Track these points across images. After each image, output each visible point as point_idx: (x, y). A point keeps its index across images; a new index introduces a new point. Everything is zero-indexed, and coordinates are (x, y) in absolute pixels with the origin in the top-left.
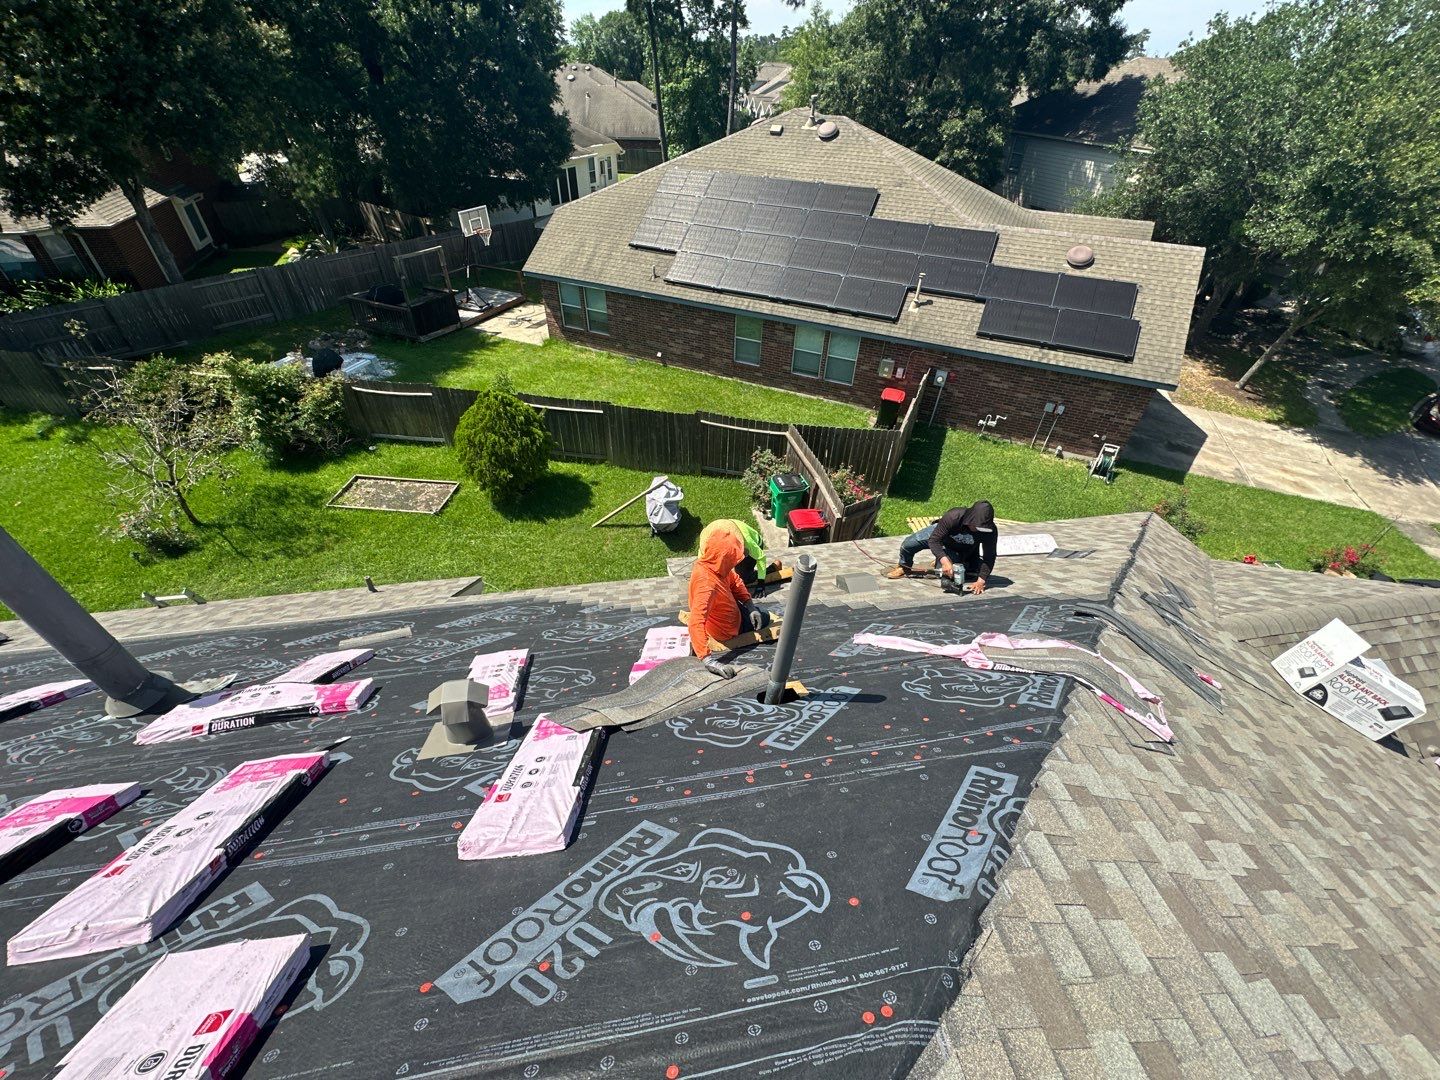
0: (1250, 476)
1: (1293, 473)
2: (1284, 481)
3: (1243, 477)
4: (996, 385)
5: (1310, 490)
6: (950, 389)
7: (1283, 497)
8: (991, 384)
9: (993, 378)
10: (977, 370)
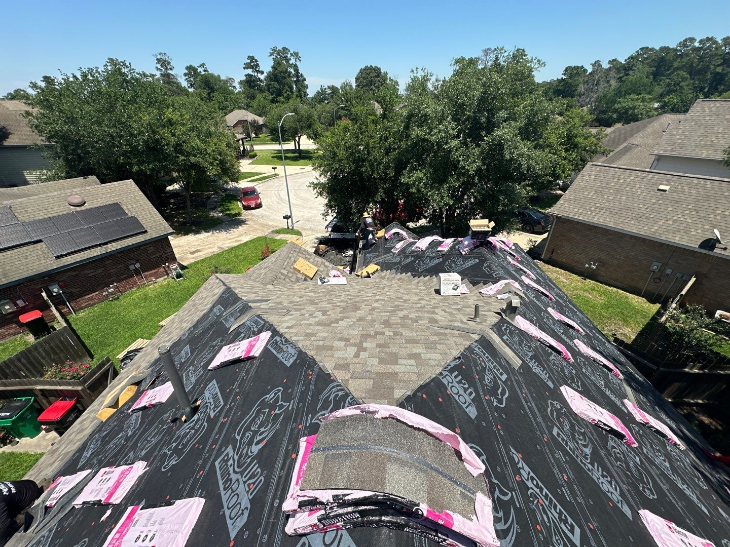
0: (223, 247)
1: (233, 238)
2: (232, 242)
3: (222, 248)
4: (94, 274)
5: (241, 241)
7: (237, 246)
8: (90, 275)
9: (90, 272)
10: (75, 273)
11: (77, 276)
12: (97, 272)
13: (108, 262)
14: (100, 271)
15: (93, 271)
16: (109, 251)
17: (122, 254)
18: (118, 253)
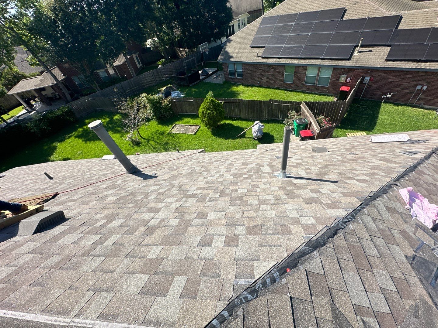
4: (392, 80)
6: (370, 84)
8: (390, 80)
9: (392, 77)
10: (384, 75)
11: (384, 77)
12: (395, 80)
13: (408, 76)
14: (398, 81)
15: (394, 78)
16: (419, 68)
17: (424, 74)
18: (422, 72)
